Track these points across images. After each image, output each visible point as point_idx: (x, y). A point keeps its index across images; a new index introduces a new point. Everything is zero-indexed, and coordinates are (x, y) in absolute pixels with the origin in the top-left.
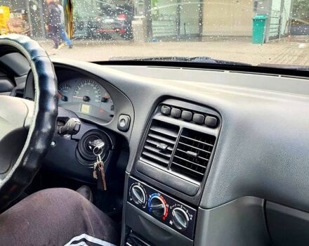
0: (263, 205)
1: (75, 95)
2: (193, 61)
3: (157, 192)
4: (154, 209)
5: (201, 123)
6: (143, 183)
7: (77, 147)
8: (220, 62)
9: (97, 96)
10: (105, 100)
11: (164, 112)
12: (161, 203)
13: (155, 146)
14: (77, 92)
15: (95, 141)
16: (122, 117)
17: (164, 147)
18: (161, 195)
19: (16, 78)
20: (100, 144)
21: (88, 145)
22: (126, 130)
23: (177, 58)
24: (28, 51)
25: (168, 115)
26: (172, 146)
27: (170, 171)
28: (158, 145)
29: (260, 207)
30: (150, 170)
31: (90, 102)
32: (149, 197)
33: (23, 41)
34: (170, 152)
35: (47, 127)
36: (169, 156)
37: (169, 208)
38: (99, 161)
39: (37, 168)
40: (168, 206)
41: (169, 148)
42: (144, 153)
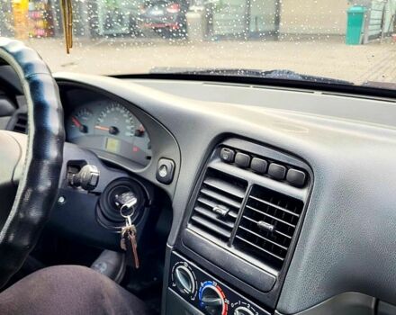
0: (373, 306)
1: (98, 125)
2: (268, 76)
3: (212, 280)
4: (207, 304)
5: (280, 178)
6: (191, 263)
7: (98, 203)
8: (309, 77)
9: (129, 128)
10: (140, 134)
11: (225, 158)
12: (218, 297)
13: (210, 209)
14: (101, 121)
15: (124, 195)
16: (163, 162)
17: (223, 211)
18: (219, 284)
19: (18, 97)
20: (130, 201)
21: (113, 201)
22: (169, 182)
23: (245, 71)
24: (20, 64)
25: (230, 162)
26: (235, 210)
27: (232, 249)
28: (215, 207)
29: (370, 309)
30: (202, 245)
31: (119, 136)
32: (199, 285)
33: (13, 49)
34: (233, 220)
35: (45, 184)
36: (231, 225)
37: (229, 306)
38: (129, 225)
39: (30, 246)
40: (228, 302)
41: (231, 214)
42: (194, 218)
